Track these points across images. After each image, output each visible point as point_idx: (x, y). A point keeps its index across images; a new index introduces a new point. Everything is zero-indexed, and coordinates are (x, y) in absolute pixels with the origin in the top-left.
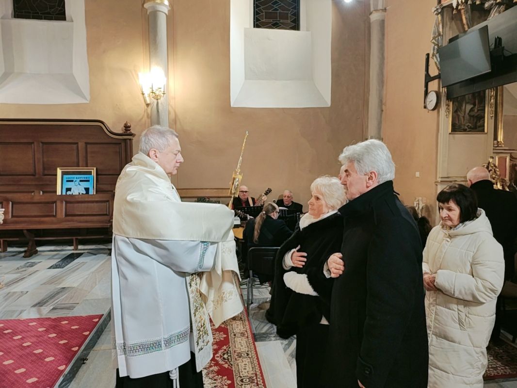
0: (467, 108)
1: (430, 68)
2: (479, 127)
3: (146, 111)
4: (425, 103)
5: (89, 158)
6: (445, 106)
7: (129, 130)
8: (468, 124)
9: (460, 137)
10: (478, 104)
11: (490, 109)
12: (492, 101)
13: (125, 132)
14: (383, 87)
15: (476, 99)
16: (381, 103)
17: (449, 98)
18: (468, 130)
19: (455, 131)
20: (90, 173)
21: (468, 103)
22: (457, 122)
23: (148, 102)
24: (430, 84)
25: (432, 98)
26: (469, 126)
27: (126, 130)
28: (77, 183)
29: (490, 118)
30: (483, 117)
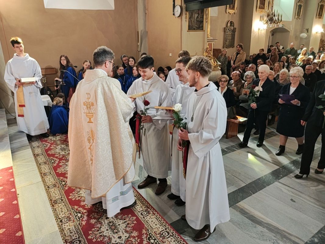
0: (195, 16)
4: (173, 12)
6: (185, 15)
9: (193, 33)
11: (206, 17)
12: (207, 12)
16: (145, 9)
18: (196, 29)
19: (190, 30)
21: (196, 13)
22: (191, 25)
26: (196, 26)
29: (206, 22)
30: (203, 22)
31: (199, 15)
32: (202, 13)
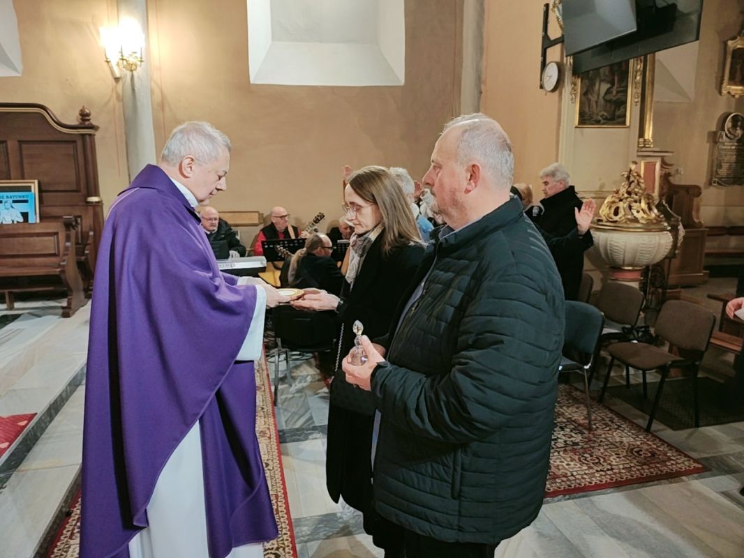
0: (601, 89)
1: (549, 25)
2: (619, 117)
3: (114, 89)
4: (541, 80)
5: (26, 166)
6: (570, 85)
7: (89, 120)
8: (603, 113)
9: (591, 132)
10: (618, 82)
11: (634, 90)
12: (638, 78)
13: (81, 124)
14: (482, 54)
15: (613, 75)
16: (479, 81)
17: (576, 72)
18: (602, 121)
19: (585, 124)
20: (28, 189)
21: (604, 80)
22: (587, 110)
23: (118, 75)
24: (549, 51)
25: (552, 72)
27: (84, 120)
28: (8, 205)
29: (634, 104)
30: (625, 103)
31: (613, 84)
32: (623, 81)
